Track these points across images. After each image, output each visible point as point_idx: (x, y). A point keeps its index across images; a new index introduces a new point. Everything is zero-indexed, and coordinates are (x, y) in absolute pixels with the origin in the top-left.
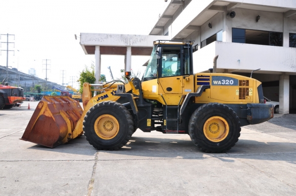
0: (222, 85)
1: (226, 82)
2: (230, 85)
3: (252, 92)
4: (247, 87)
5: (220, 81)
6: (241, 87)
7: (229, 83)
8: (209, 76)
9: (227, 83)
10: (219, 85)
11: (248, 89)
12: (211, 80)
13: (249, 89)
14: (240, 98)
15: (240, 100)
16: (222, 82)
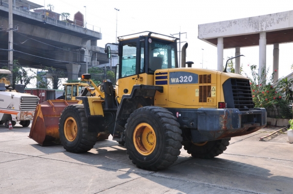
0: (180, 83)
1: (184, 79)
2: (188, 83)
3: (215, 92)
4: (209, 84)
5: (177, 79)
6: (201, 85)
7: (187, 80)
8: (166, 73)
9: (185, 81)
10: (177, 83)
11: (210, 87)
12: (168, 77)
13: (212, 87)
14: (200, 101)
15: (201, 104)
16: (180, 79)
